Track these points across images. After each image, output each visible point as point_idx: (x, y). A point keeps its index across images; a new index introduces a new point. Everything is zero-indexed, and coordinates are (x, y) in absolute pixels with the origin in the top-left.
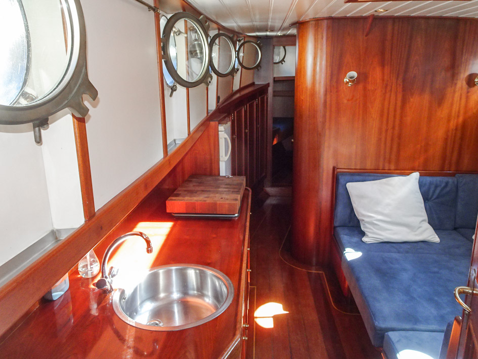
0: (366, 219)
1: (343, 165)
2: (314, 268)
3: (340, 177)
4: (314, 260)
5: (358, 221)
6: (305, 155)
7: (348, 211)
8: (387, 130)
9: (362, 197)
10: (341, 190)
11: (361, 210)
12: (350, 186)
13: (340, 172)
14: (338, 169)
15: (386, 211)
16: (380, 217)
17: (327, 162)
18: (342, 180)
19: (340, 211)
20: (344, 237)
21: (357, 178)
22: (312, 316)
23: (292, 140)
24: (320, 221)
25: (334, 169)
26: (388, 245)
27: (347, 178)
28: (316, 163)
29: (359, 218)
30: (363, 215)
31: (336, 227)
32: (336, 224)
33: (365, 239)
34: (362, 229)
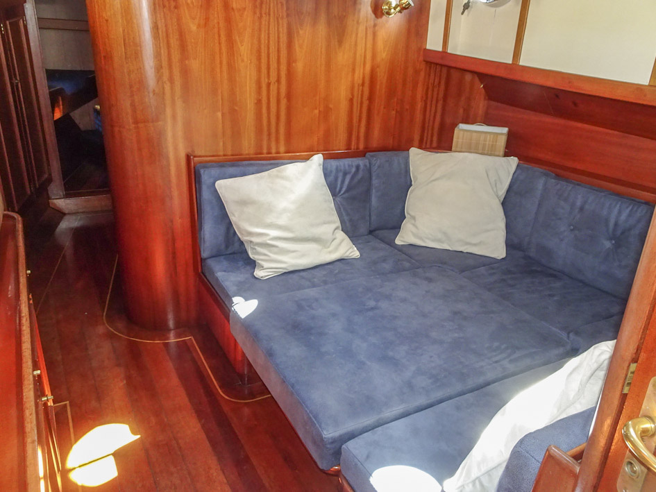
0: (255, 240)
1: (203, 150)
3: (202, 171)
5: (242, 243)
6: (127, 136)
7: (222, 229)
8: (269, 85)
9: (244, 203)
10: (206, 194)
11: (245, 225)
12: (223, 186)
13: (201, 162)
14: (195, 157)
15: (282, 221)
16: (274, 233)
17: (175, 147)
18: (206, 176)
19: (210, 232)
20: (225, 276)
21: (231, 170)
23: (98, 107)
24: (174, 253)
25: (188, 158)
26: (295, 276)
27: (215, 171)
28: (153, 148)
29: (244, 238)
30: (250, 234)
31: (205, 259)
32: (205, 254)
33: (259, 273)
34: (251, 256)
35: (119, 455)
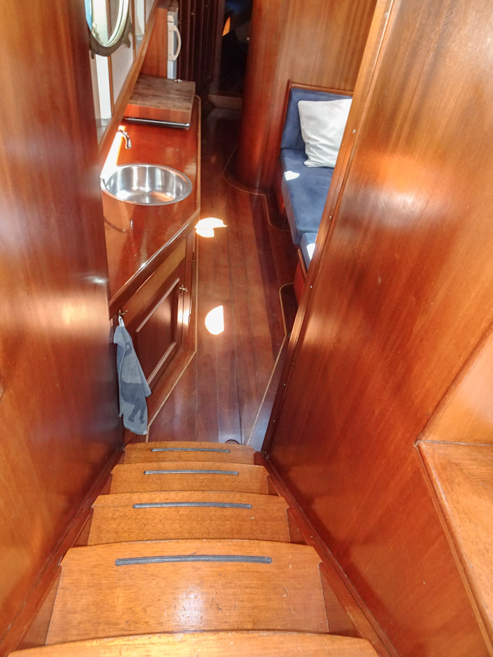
0: (312, 143)
1: (298, 79)
2: (257, 190)
3: (293, 93)
4: (258, 183)
5: (304, 144)
6: (260, 61)
7: (297, 133)
8: (349, 41)
9: (311, 118)
10: (292, 108)
11: (308, 132)
12: (302, 104)
13: (294, 87)
14: (292, 83)
15: (330, 135)
16: (322, 141)
17: (282, 76)
18: (295, 96)
19: (289, 131)
20: (289, 159)
21: (311, 96)
22: (249, 230)
23: (248, 39)
24: (267, 142)
25: (289, 81)
26: (326, 170)
27: (301, 94)
28: (271, 70)
29: (306, 140)
30: (309, 138)
31: (283, 149)
32: (283, 146)
33: (307, 163)
34: (307, 152)
35: (216, 230)
